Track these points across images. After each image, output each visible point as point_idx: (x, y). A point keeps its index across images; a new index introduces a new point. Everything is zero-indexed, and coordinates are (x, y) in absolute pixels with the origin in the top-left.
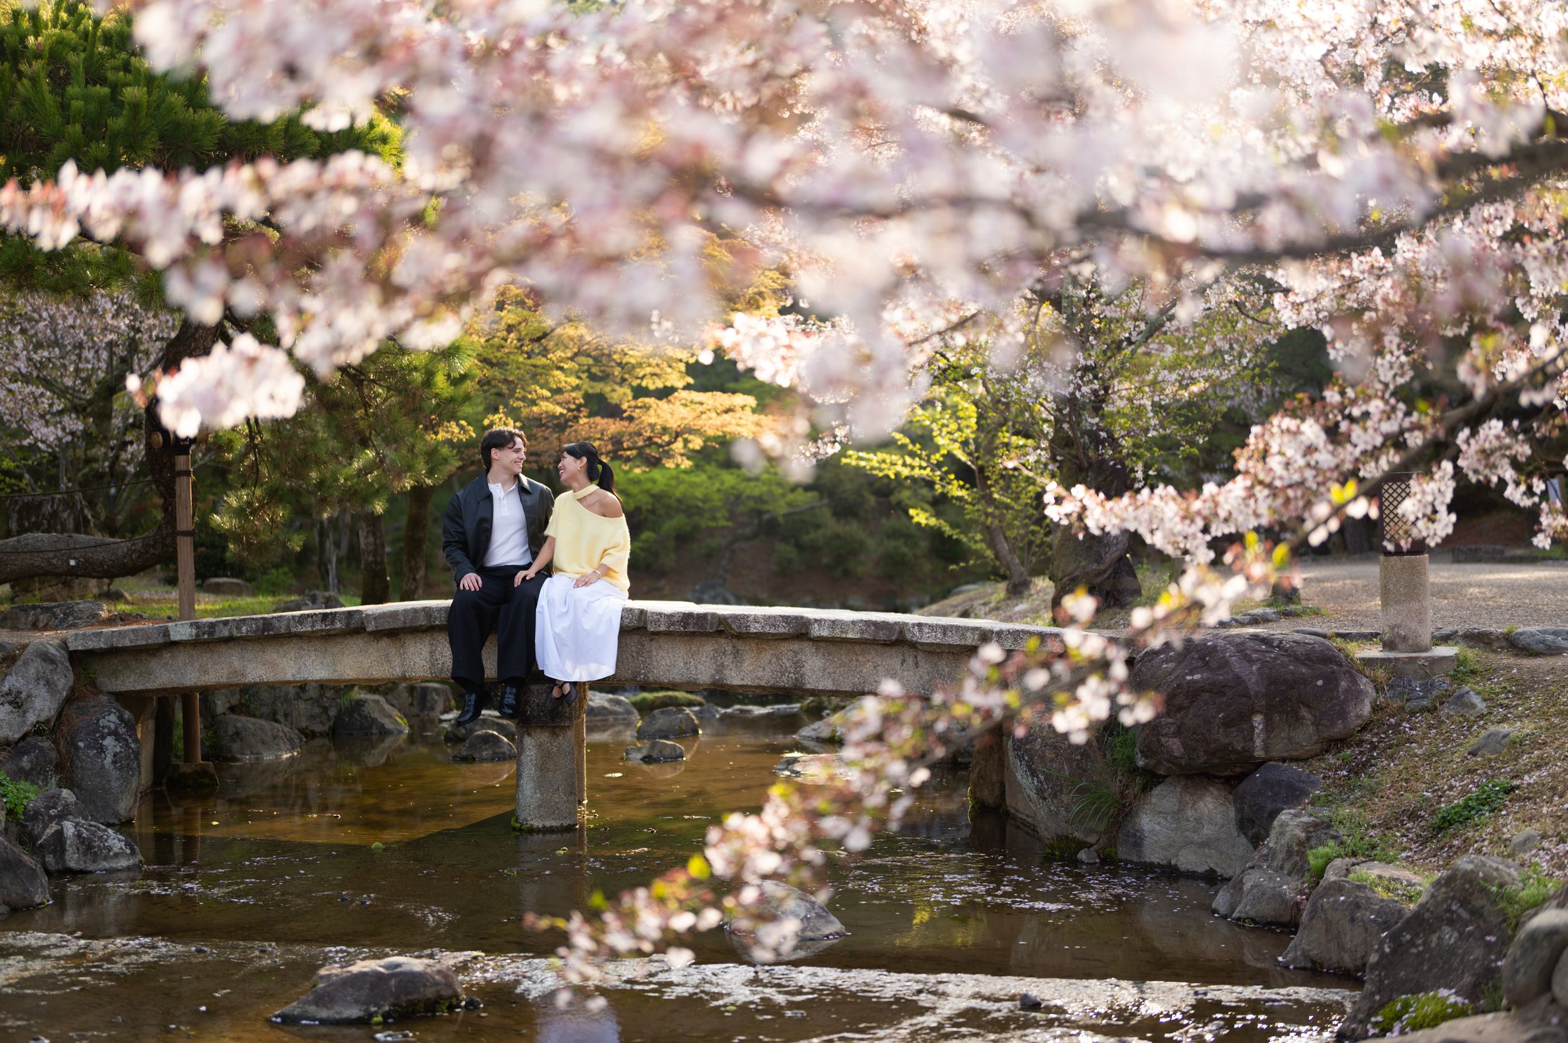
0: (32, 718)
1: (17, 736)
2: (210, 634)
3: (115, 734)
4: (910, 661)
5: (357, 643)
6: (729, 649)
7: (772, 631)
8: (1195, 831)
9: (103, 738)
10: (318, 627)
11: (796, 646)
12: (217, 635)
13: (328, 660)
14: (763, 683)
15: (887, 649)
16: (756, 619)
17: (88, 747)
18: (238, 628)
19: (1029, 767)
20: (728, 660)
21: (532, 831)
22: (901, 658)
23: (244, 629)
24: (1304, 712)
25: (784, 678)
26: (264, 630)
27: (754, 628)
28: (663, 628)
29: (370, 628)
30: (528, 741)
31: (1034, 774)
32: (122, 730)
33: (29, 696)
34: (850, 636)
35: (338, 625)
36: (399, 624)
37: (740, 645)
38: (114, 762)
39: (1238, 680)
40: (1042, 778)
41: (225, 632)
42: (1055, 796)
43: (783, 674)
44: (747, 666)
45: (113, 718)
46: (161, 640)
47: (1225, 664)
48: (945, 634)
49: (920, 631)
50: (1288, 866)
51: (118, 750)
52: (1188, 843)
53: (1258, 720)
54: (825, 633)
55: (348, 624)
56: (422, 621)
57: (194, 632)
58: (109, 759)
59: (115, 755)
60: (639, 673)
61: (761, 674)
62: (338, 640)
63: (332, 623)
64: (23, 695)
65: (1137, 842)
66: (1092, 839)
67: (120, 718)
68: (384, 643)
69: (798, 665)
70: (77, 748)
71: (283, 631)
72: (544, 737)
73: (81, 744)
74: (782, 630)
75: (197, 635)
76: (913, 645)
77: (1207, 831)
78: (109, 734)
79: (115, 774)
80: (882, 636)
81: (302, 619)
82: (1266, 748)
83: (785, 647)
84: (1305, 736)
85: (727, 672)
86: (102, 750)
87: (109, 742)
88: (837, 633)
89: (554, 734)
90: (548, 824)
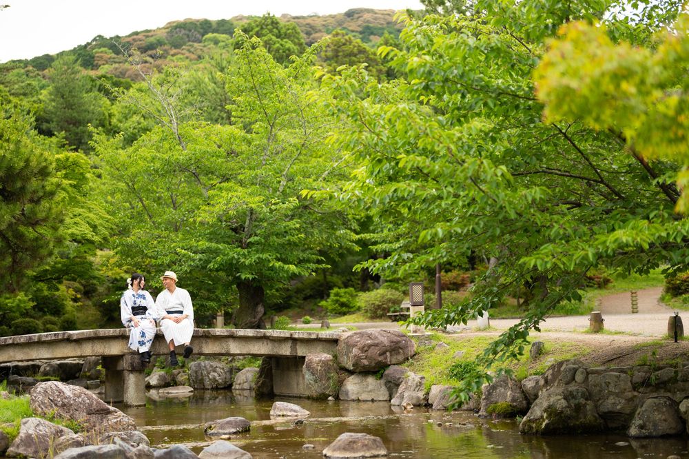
4: (265, 343)
5: (62, 344)
7: (223, 334)
8: (366, 388)
10: (53, 338)
11: (227, 340)
12: (7, 343)
13: (50, 350)
14: (216, 352)
15: (258, 340)
18: (20, 340)
19: (312, 373)
24: (401, 351)
29: (74, 338)
31: (313, 375)
35: (60, 338)
36: (85, 337)
39: (382, 342)
40: (316, 376)
42: (320, 381)
43: (223, 349)
44: (210, 347)
47: (376, 338)
48: (280, 333)
49: (274, 332)
50: (417, 389)
52: (364, 392)
53: (388, 354)
55: (63, 338)
56: (92, 335)
61: (215, 349)
62: (54, 343)
65: (347, 394)
66: (331, 394)
68: (73, 344)
69: (228, 346)
71: (36, 340)
76: (268, 338)
77: (371, 387)
81: (47, 336)
82: (390, 361)
83: (223, 340)
84: (401, 358)
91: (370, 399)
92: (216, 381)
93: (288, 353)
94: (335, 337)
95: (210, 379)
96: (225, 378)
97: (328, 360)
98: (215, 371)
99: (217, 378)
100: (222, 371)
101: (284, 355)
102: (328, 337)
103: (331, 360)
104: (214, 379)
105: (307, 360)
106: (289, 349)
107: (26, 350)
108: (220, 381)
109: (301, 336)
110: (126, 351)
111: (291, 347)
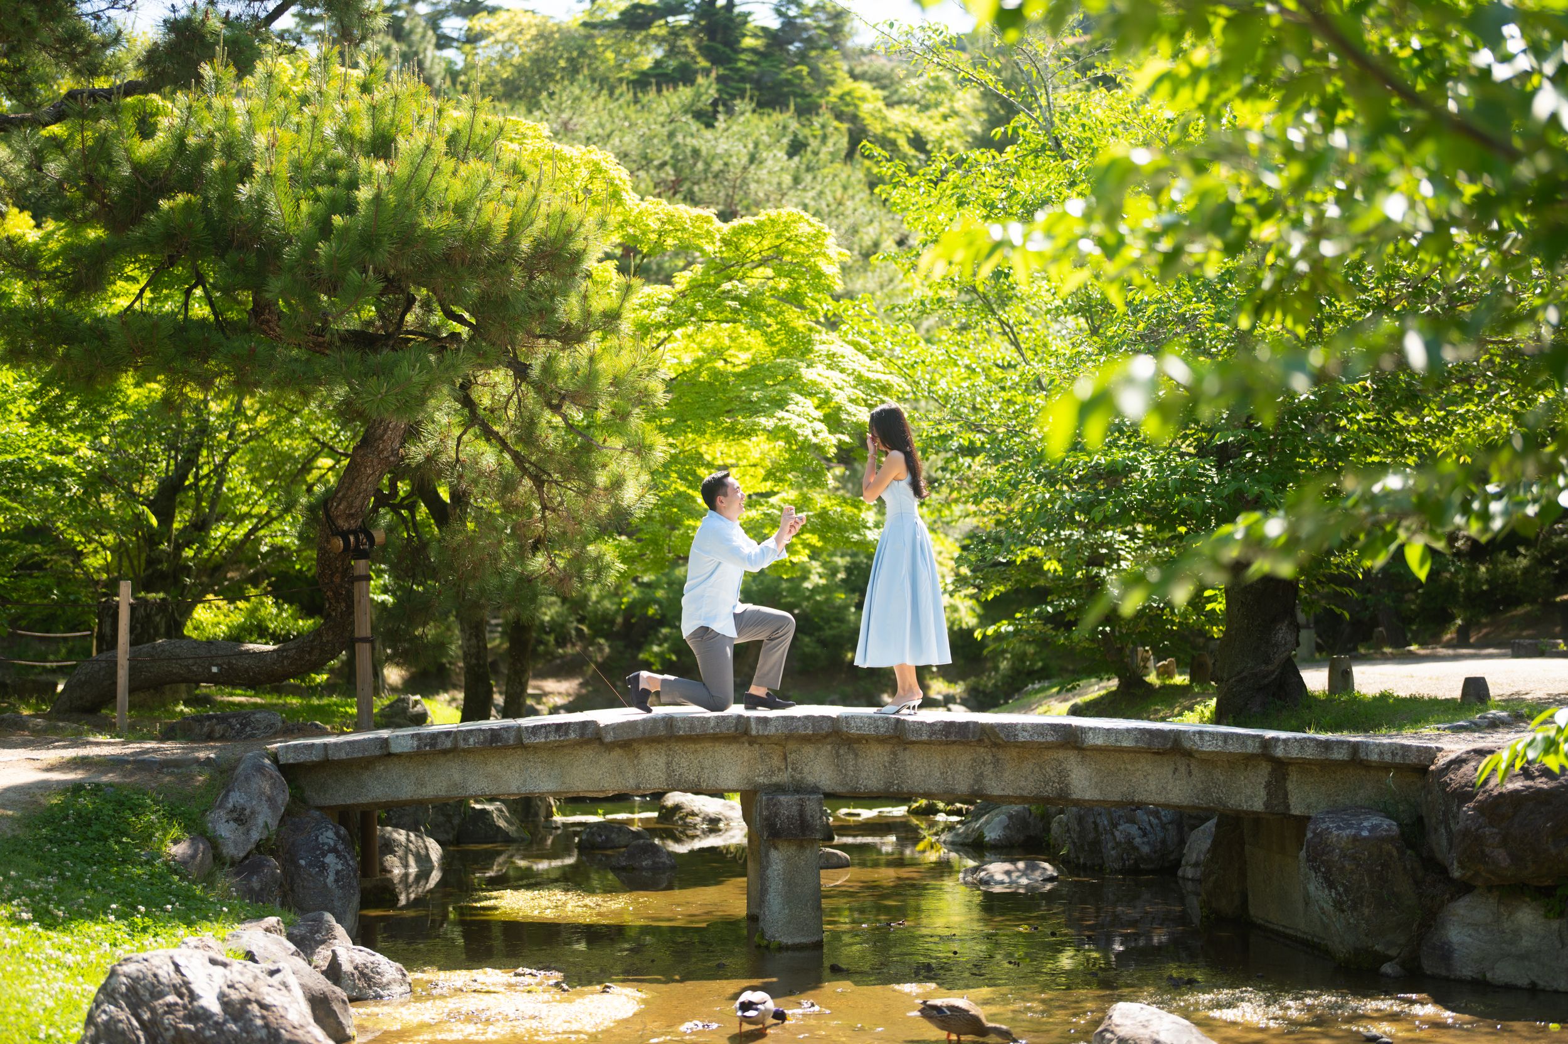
0: (255, 836)
1: (242, 855)
2: (433, 745)
3: (334, 850)
4: (1183, 769)
5: (587, 754)
6: (989, 758)
7: (1041, 739)
8: (1512, 943)
9: (324, 856)
10: (552, 738)
11: (1061, 755)
12: (439, 747)
13: (556, 771)
14: (1025, 793)
15: (1158, 757)
16: (1024, 727)
17: (310, 865)
18: (466, 740)
19: (1327, 879)
20: (988, 770)
21: (781, 948)
22: (1172, 766)
23: (471, 740)
25: (1048, 788)
26: (491, 742)
27: (1023, 737)
28: (925, 738)
29: (609, 738)
30: (774, 855)
31: (1331, 885)
32: (340, 847)
33: (252, 813)
34: (1124, 744)
35: (572, 736)
36: (639, 734)
37: (1001, 754)
38: (336, 881)
40: (1341, 890)
41: (448, 744)
42: (1354, 908)
43: (1047, 784)
44: (1008, 775)
45: (330, 834)
46: (378, 753)
48: (1225, 742)
49: (1201, 739)
51: (340, 867)
52: (1505, 956)
54: (1100, 742)
55: (582, 735)
56: (662, 732)
57: (415, 743)
58: (331, 878)
59: (337, 873)
60: (892, 784)
61: (1023, 783)
62: (566, 751)
63: (567, 734)
64: (247, 812)
65: (1446, 953)
66: (1393, 952)
67: (337, 834)
68: (617, 753)
69: (1063, 775)
70: (299, 866)
71: (511, 742)
72: (792, 850)
73: (303, 862)
74: (1050, 739)
75: (419, 747)
76: (1189, 754)
77: (1526, 942)
78: (330, 851)
79: (338, 893)
80: (1157, 744)
81: (535, 730)
83: (1049, 755)
85: (987, 782)
86: (323, 867)
87: (330, 859)
88: (1112, 740)
89: (801, 847)
90: (797, 940)
91: (1524, 982)
92: (1136, 849)
93: (1258, 805)
94: (1413, 759)
95: (1118, 844)
96: (1163, 842)
97: (1383, 839)
98: (1132, 821)
99: (1138, 841)
100: (1154, 821)
101: (1246, 812)
102: (1388, 758)
103: (1391, 839)
104: (1130, 840)
105: (1309, 835)
106: (1263, 793)
107: (495, 766)
108: (1146, 849)
109: (1294, 753)
110: (761, 780)
111: (1268, 785)
